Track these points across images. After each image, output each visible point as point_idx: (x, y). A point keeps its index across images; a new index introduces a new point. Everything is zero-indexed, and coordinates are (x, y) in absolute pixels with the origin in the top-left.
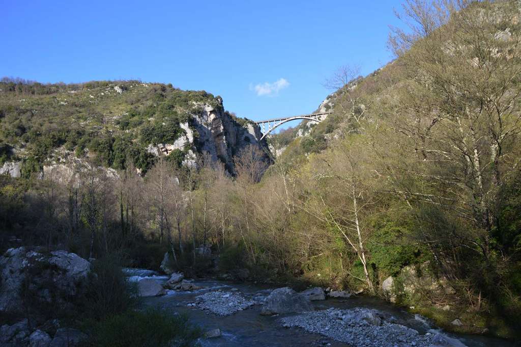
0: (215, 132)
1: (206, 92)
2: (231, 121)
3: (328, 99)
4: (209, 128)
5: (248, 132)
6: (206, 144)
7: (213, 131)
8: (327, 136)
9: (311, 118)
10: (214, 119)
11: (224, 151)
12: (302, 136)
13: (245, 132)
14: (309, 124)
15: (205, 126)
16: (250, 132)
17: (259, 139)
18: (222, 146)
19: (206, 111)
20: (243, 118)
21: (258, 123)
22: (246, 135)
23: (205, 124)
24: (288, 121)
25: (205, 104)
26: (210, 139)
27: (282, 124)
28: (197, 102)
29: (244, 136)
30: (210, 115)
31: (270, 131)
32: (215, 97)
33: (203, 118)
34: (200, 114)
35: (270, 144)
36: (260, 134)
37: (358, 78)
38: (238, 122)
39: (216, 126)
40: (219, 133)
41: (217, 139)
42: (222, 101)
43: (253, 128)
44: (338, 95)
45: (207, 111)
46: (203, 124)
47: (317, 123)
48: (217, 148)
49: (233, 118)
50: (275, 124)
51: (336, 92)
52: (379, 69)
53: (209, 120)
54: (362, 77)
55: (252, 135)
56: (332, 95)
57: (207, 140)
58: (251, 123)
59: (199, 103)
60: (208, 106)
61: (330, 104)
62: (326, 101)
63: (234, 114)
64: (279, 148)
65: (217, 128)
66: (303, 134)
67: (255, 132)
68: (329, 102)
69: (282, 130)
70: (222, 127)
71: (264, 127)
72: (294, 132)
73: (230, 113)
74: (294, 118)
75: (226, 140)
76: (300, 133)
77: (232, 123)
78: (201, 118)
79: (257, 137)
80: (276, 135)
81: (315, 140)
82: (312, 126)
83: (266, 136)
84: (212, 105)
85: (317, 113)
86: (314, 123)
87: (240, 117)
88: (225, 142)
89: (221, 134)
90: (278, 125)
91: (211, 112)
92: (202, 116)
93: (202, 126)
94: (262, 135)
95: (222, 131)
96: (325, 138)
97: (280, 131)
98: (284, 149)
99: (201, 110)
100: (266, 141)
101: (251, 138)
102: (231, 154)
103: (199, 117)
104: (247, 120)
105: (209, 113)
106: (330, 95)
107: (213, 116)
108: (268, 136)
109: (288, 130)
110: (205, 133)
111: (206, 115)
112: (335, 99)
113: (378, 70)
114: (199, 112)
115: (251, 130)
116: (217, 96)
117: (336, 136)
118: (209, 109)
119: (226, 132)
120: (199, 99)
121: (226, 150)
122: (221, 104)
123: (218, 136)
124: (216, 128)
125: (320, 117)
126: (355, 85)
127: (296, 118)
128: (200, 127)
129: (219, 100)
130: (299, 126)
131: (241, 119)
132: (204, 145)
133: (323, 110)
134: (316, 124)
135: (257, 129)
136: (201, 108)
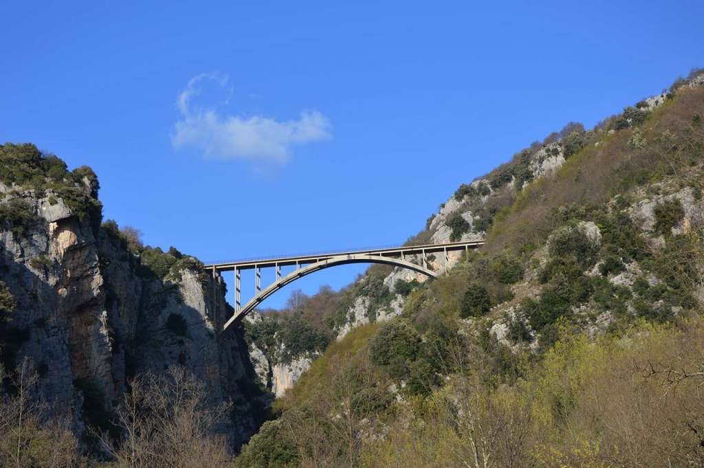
0: (71, 294)
1: (40, 148)
2: (123, 259)
3: (459, 197)
4: (52, 281)
5: (180, 300)
6: (33, 335)
7: (63, 292)
8: (468, 326)
9: (401, 261)
10: (71, 250)
11: (99, 364)
12: (366, 321)
13: (172, 300)
14: (391, 280)
15: (36, 272)
16: (188, 302)
17: (219, 325)
18: (95, 346)
19: (43, 220)
20: (166, 250)
21: (219, 271)
22: (172, 308)
23: (36, 264)
24: (321, 267)
25: (41, 195)
26: (52, 320)
27: (301, 275)
28: (9, 185)
29: (166, 313)
30: (57, 232)
31: (260, 300)
32: (70, 169)
33: (32, 244)
34: (20, 230)
35: (253, 346)
36: (223, 308)
37: (566, 132)
38: (145, 262)
39: (77, 273)
40: (86, 297)
41: (75, 321)
42: (95, 186)
43: (198, 286)
44: (495, 186)
45: (48, 218)
46: (28, 266)
47: (422, 279)
48: (76, 351)
49: (131, 246)
50: (275, 277)
51: (487, 177)
52: (644, 104)
53: (52, 248)
54: (579, 127)
55: (194, 312)
56: (476, 185)
57: (41, 323)
58: (195, 267)
59: (18, 188)
60: (53, 202)
61: (467, 217)
62: (452, 206)
63: (135, 233)
64: (287, 360)
65: (79, 280)
66: (371, 313)
67: (206, 299)
68: (464, 208)
69: (298, 296)
70: (98, 280)
71: (237, 284)
72: (339, 306)
73: (121, 227)
74: (345, 258)
75: (109, 323)
76: (359, 310)
77: (126, 265)
78: (24, 242)
79: (211, 319)
80: (275, 314)
81: (424, 340)
82: (404, 288)
83: (242, 315)
84: (68, 197)
85: (421, 247)
86: (409, 276)
87: (154, 246)
88: (104, 331)
89: (92, 304)
90: (289, 281)
91: (62, 223)
92: (27, 235)
93: (26, 270)
94: (230, 311)
95: (95, 293)
96: (461, 332)
97: (291, 302)
98: (302, 363)
99: (22, 213)
100: (242, 332)
101: (190, 320)
102: (121, 375)
103: (16, 239)
104: (178, 255)
105: (53, 226)
106: (467, 183)
107: (66, 239)
108: (248, 318)
109: (317, 298)
110: (35, 297)
111: (44, 232)
112: (485, 199)
113: (639, 106)
114: (17, 222)
115: (193, 294)
116: (79, 167)
117: (500, 330)
118: (54, 211)
119: (109, 297)
120: (19, 176)
121: (109, 360)
122: (94, 195)
123: (81, 309)
124: (76, 280)
125: (432, 258)
126: (556, 153)
127: (353, 257)
128: (16, 276)
129: (86, 180)
130: (356, 285)
131: (159, 251)
132: (27, 339)
133: (443, 236)
134: (415, 283)
135: (214, 289)
136: (24, 207)
